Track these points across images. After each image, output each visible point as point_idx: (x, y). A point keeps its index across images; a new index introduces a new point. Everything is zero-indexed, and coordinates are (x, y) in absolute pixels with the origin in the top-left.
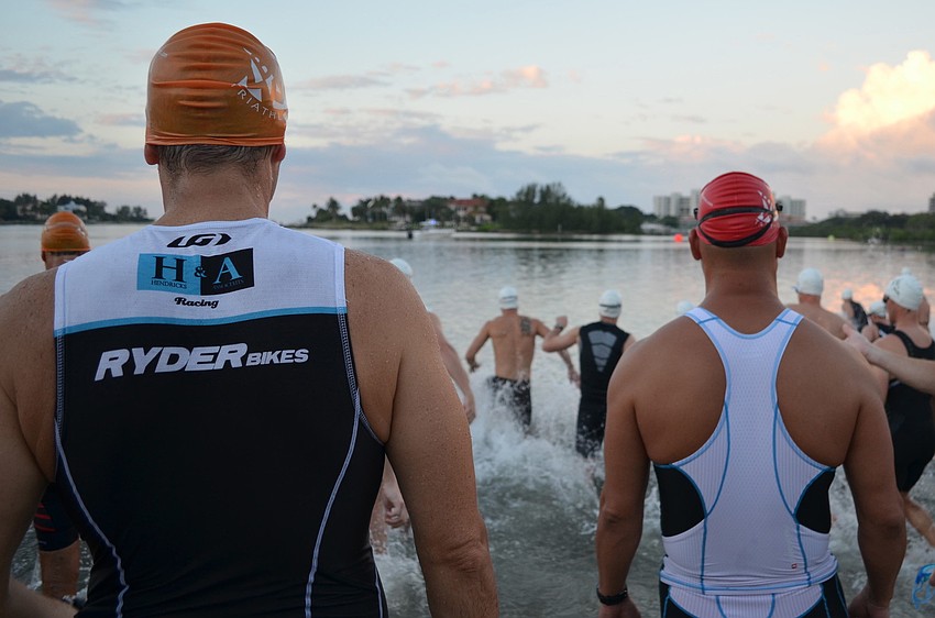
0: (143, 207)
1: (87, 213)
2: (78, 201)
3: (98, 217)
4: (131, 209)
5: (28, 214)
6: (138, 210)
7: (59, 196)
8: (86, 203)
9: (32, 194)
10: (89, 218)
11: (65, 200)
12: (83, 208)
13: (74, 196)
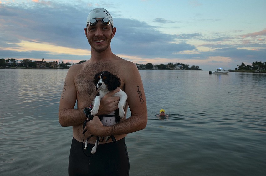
0: (198, 66)
1: (183, 67)
2: (181, 64)
3: (186, 69)
4: (195, 66)
5: (168, 67)
6: (197, 67)
7: (177, 63)
8: (183, 65)
9: (172, 63)
10: (183, 69)
11: (178, 64)
12: (182, 66)
13: (180, 63)
